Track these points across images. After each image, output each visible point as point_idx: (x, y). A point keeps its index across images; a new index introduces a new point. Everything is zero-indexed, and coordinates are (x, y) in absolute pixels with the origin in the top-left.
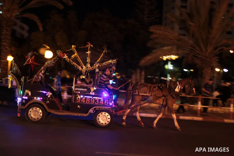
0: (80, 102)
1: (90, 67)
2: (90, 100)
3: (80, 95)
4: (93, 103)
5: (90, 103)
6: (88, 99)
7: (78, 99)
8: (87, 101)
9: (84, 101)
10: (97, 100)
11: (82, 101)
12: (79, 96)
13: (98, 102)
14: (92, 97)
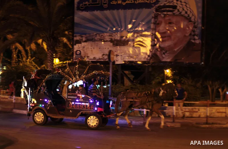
0: (72, 107)
1: (78, 78)
2: (79, 106)
3: (72, 102)
4: (82, 108)
5: (79, 108)
6: (78, 105)
7: (71, 105)
8: (77, 107)
9: (75, 107)
10: (85, 106)
11: (73, 107)
12: (70, 103)
13: (86, 108)
14: (80, 103)
